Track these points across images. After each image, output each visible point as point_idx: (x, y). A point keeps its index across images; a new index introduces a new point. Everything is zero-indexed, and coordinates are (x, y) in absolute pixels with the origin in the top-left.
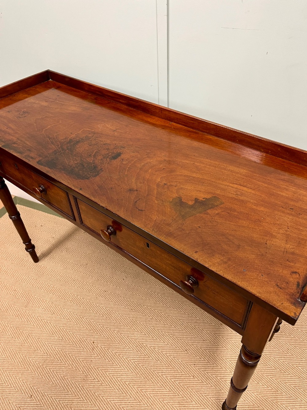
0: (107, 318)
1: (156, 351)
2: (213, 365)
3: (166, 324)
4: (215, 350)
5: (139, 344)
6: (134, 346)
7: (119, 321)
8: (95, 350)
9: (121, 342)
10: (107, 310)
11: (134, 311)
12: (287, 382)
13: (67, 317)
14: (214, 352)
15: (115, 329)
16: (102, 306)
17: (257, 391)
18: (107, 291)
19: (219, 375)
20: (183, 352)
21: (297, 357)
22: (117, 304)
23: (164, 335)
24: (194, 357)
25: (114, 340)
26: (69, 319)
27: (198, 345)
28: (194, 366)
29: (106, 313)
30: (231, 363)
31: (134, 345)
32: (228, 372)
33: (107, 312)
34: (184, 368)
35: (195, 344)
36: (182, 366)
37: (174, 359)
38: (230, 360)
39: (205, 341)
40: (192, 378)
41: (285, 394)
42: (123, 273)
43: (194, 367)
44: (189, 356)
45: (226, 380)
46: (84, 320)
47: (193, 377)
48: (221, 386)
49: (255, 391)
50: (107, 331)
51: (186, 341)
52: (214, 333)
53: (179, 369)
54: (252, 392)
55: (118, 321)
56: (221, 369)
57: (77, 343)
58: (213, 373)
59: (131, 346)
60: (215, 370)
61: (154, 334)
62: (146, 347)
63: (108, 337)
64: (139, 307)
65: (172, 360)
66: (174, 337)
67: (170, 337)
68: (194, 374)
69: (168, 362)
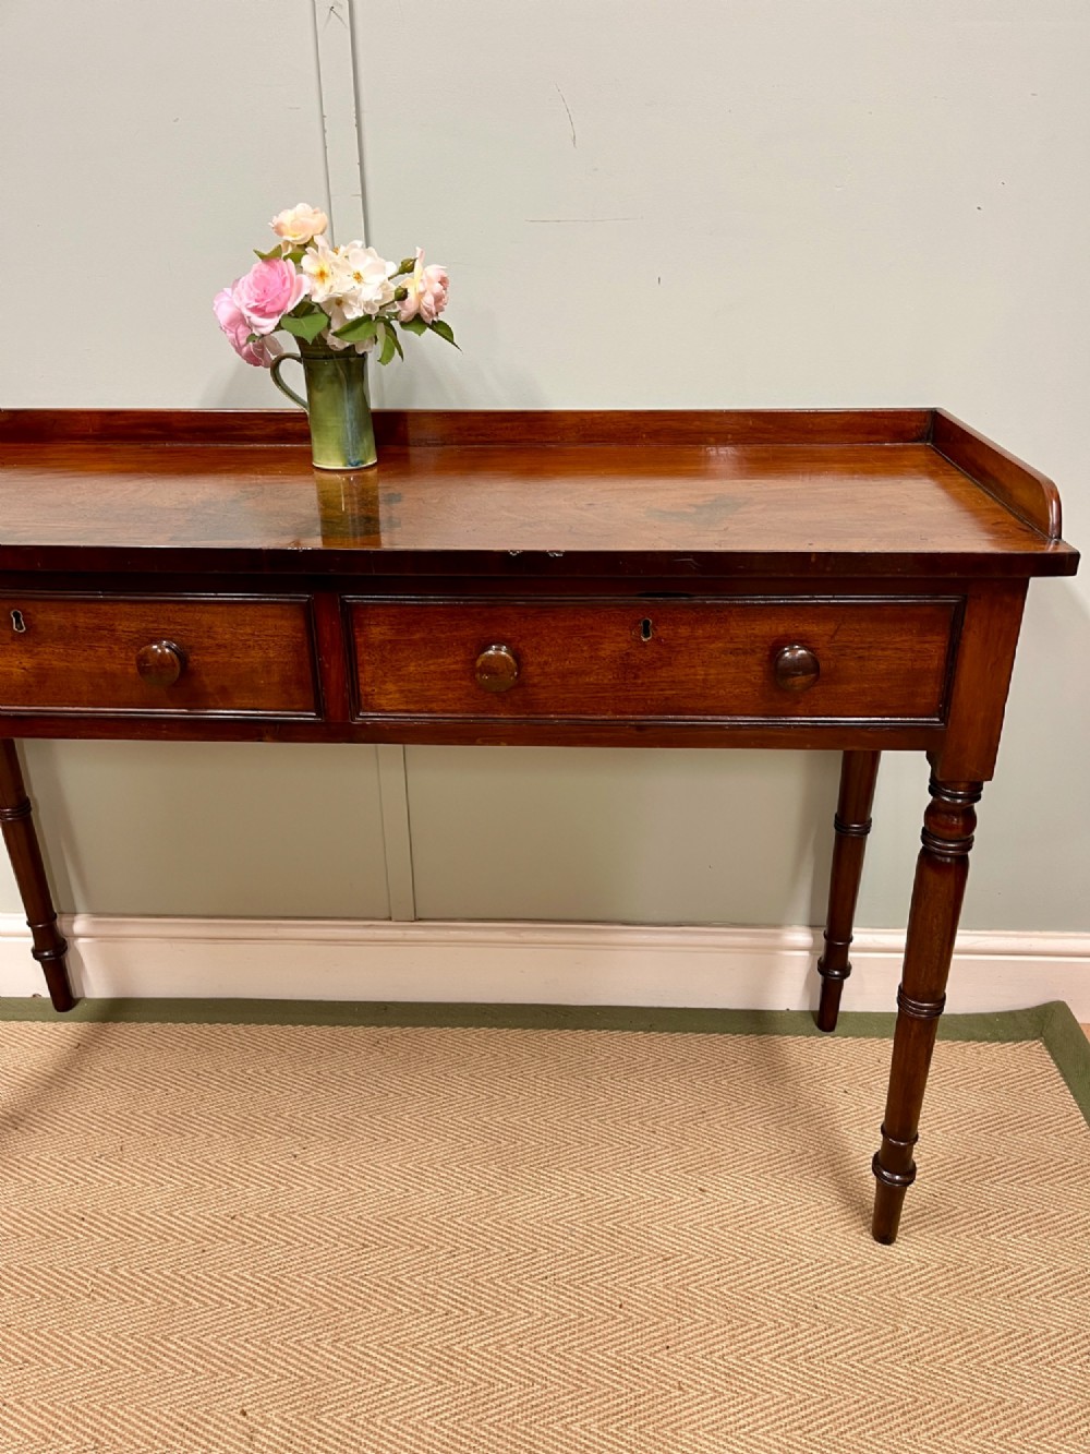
0: (271, 1307)
1: (511, 1355)
2: (730, 1326)
3: (512, 1250)
4: (716, 1276)
5: (438, 1354)
6: (420, 1369)
7: (325, 1303)
8: (259, 1436)
9: (363, 1372)
10: (265, 1281)
11: (374, 1246)
12: (980, 1290)
13: (95, 1357)
14: (717, 1283)
15: (320, 1337)
16: (235, 1274)
17: (904, 1352)
18: (241, 1215)
19: (764, 1350)
20: (610, 1323)
21: (970, 1209)
22: (297, 1244)
23: (520, 1289)
24: (654, 1324)
25: (329, 1376)
26: (101, 1361)
27: (653, 1280)
28: (666, 1352)
29: (262, 1291)
30: (783, 1297)
31: (418, 1364)
32: (788, 1329)
33: (263, 1287)
34: (636, 1373)
35: (643, 1281)
36: (627, 1369)
37: (587, 1357)
38: (777, 1287)
39: (670, 1258)
40: (678, 1393)
41: (990, 1330)
42: (287, 1138)
43: (668, 1355)
44: (639, 1326)
45: (793, 1358)
46: (174, 1347)
47: (680, 1389)
48: (786, 1383)
49: (900, 1355)
50: (288, 1354)
51: (606, 1281)
52: (691, 1223)
53: (618, 1383)
54: (892, 1362)
55: (320, 1304)
56: (761, 1330)
57: (173, 1439)
58: (742, 1351)
59: (405, 1374)
60: (744, 1340)
61: (480, 1298)
62: (469, 1354)
63: (302, 1374)
64: (389, 1231)
65: (583, 1363)
66: (558, 1286)
67: (544, 1289)
68: (680, 1379)
69: (571, 1373)
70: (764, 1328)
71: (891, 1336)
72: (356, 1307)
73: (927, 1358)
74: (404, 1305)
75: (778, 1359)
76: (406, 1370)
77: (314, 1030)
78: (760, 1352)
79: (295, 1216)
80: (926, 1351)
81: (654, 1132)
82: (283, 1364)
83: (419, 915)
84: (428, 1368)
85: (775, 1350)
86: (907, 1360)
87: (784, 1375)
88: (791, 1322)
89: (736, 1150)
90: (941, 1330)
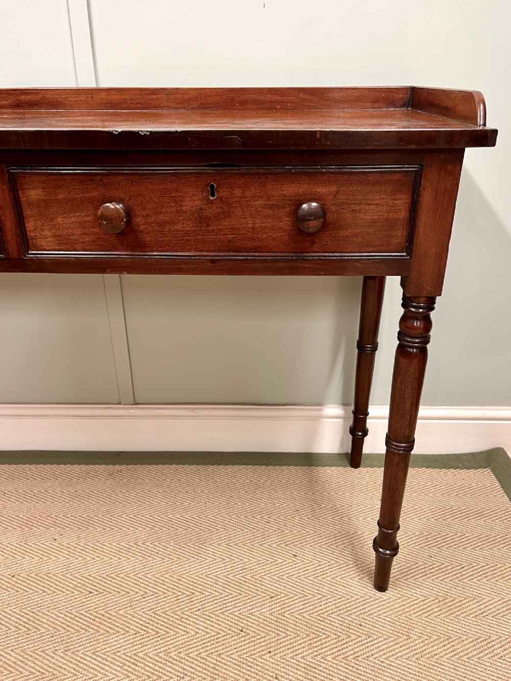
0: (29, 630)
1: (173, 659)
2: (308, 638)
3: (179, 594)
4: (301, 607)
5: (128, 659)
6: (116, 668)
7: (63, 627)
9: (81, 670)
10: (27, 614)
11: (96, 593)
12: (459, 613)
14: (301, 611)
15: (56, 648)
16: (10, 610)
17: (414, 652)
18: (18, 575)
19: (329, 653)
20: (235, 638)
21: (452, 564)
22: (50, 592)
23: (182, 618)
24: (262, 637)
25: (60, 672)
27: (263, 611)
28: (269, 655)
29: (25, 620)
30: (341, 619)
31: (115, 665)
32: (344, 640)
33: (26, 618)
34: (250, 668)
35: (258, 611)
36: (244, 666)
37: (220, 659)
38: (338, 613)
39: (274, 597)
41: (465, 637)
42: (52, 529)
43: (270, 657)
44: (253, 639)
45: (346, 657)
48: (341, 673)
49: (412, 654)
50: (36, 659)
51: (235, 612)
52: (288, 575)
53: (238, 675)
54: (406, 659)
55: (59, 628)
56: (327, 640)
58: (315, 653)
59: (106, 671)
60: (316, 647)
61: (157, 623)
62: (147, 659)
63: (43, 671)
64: (106, 583)
65: (218, 663)
66: (206, 615)
67: (197, 617)
68: (277, 672)
69: (209, 669)
70: (329, 639)
71: (406, 642)
72: (81, 630)
73: (428, 656)
74: (110, 628)
75: (337, 658)
76: (107, 668)
77: (76, 468)
78: (326, 654)
79: (50, 575)
80: (427, 651)
81: (268, 522)
82: (32, 665)
83: (137, 401)
84: (121, 667)
85: (335, 653)
86: (416, 656)
87: (341, 668)
88: (346, 634)
89: (316, 532)
90: (435, 637)
